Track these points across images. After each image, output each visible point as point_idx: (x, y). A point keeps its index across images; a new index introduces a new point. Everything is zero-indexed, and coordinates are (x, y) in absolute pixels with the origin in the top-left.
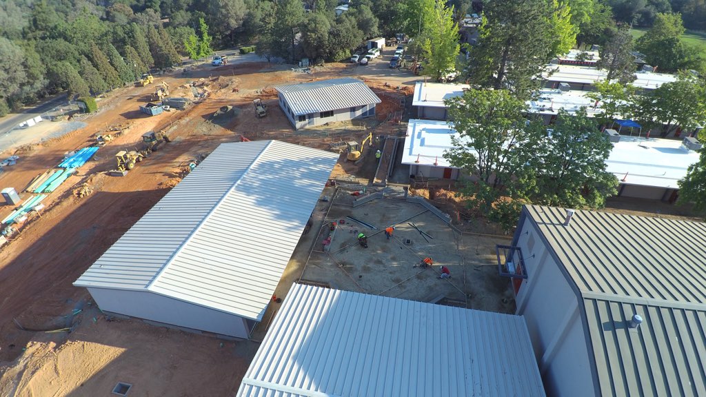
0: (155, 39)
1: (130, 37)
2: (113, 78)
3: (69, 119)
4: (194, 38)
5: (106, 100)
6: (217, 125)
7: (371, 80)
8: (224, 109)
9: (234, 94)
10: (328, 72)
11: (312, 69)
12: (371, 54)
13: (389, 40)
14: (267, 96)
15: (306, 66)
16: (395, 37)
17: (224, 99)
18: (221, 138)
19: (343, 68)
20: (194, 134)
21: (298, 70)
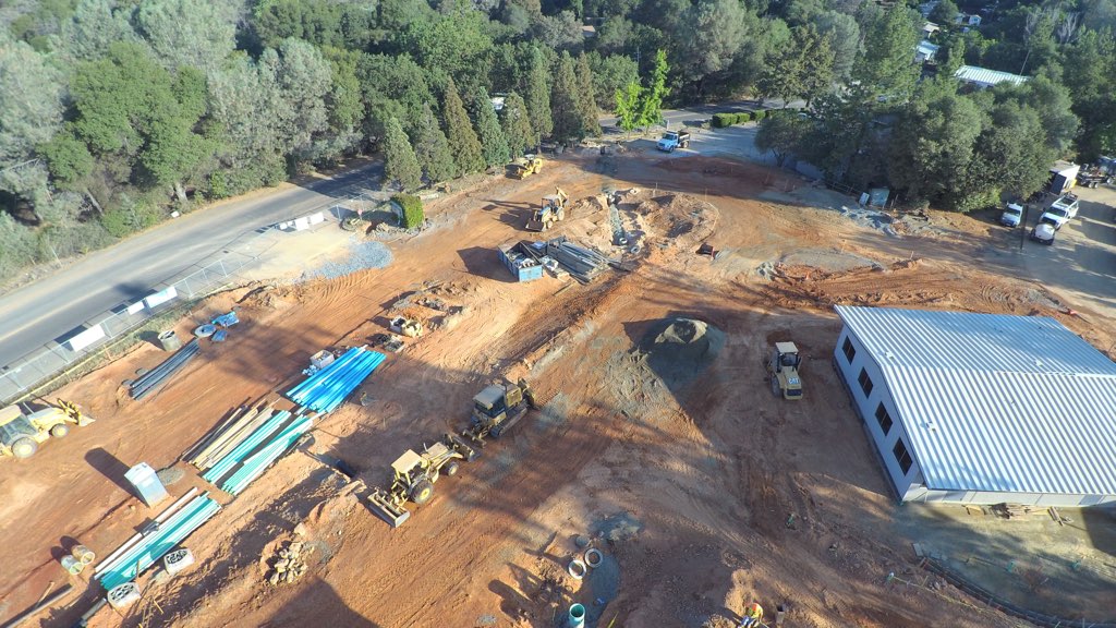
0: (566, 83)
1: (522, 69)
2: (470, 158)
3: (369, 231)
4: (634, 88)
5: (447, 199)
6: (660, 383)
7: (1087, 316)
8: (685, 331)
9: (704, 263)
10: (943, 242)
11: (898, 221)
12: (1061, 213)
13: (1088, 170)
14: (787, 294)
15: (879, 207)
16: (1098, 163)
17: (680, 275)
18: (668, 451)
19: (982, 239)
20: (599, 398)
21: (859, 216)
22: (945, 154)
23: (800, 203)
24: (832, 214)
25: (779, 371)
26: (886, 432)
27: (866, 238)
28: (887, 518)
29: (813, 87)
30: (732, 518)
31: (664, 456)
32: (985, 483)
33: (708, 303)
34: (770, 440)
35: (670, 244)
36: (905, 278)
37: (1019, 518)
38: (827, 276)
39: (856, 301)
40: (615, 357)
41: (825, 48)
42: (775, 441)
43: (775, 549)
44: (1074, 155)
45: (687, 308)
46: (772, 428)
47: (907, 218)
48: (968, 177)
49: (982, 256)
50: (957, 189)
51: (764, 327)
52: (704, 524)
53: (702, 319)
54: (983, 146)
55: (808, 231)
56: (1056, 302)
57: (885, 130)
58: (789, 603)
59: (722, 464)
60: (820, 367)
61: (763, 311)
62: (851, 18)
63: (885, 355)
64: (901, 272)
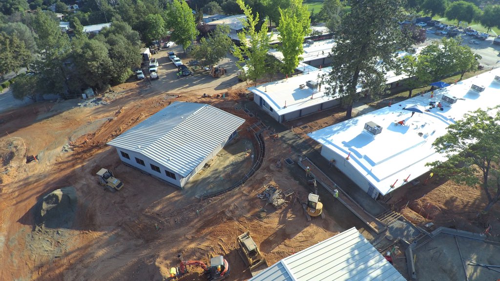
6: (61, 230)
7: (184, 95)
8: (52, 200)
9: (35, 165)
10: (126, 97)
11: (104, 98)
12: (154, 66)
13: (152, 48)
14: (84, 152)
15: (93, 96)
16: (153, 44)
17: (27, 178)
18: (91, 252)
19: (137, 88)
20: (38, 263)
21: (87, 104)
22: (101, 64)
23: (58, 112)
24: (75, 109)
25: (107, 183)
26: (160, 172)
27: (97, 111)
28: (182, 197)
29: (25, 60)
30: (138, 248)
31: (91, 255)
32: (197, 162)
33: (52, 180)
34: (126, 209)
35: (9, 169)
36: (123, 117)
37: (212, 164)
38: (94, 134)
39: (113, 137)
40: (28, 239)
41: (17, 41)
42: (128, 208)
43: (161, 241)
44: (144, 45)
45: (44, 190)
46: (123, 205)
47: (106, 95)
48: (116, 69)
49: (141, 94)
50: (116, 75)
51: (86, 171)
52: (131, 261)
53: (56, 189)
54: (113, 55)
55: (71, 122)
56: (173, 96)
57: (72, 65)
58: (180, 251)
59: (117, 235)
60: (121, 169)
61: (80, 166)
62: (20, 23)
63: (138, 148)
64: (120, 116)
